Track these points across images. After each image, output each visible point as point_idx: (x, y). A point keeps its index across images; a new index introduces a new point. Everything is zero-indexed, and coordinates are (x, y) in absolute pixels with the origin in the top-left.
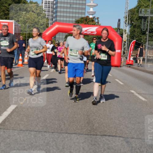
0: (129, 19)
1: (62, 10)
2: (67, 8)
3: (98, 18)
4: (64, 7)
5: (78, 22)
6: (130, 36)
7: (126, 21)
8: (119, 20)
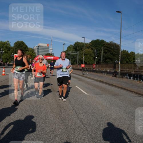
3: (53, 54)
4: (41, 50)
5: (46, 55)
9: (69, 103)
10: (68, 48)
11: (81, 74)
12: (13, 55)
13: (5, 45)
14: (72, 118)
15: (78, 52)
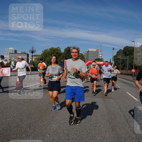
0: (114, 59)
1: (90, 56)
2: (92, 55)
5: (96, 60)
6: (114, 65)
8: (110, 60)
9: (120, 110)
10: (117, 53)
11: (131, 80)
12: (64, 60)
13: (56, 51)
14: (123, 126)
15: (128, 57)
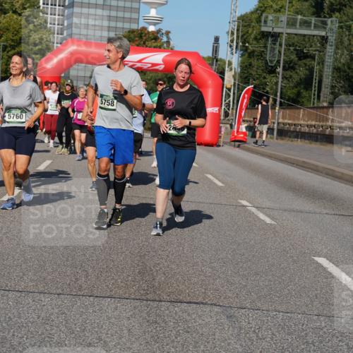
0: (238, 37)
1: (85, 11)
2: (96, 6)
3: (168, 33)
4: (89, 5)
6: (241, 77)
7: (232, 41)
8: (217, 39)
